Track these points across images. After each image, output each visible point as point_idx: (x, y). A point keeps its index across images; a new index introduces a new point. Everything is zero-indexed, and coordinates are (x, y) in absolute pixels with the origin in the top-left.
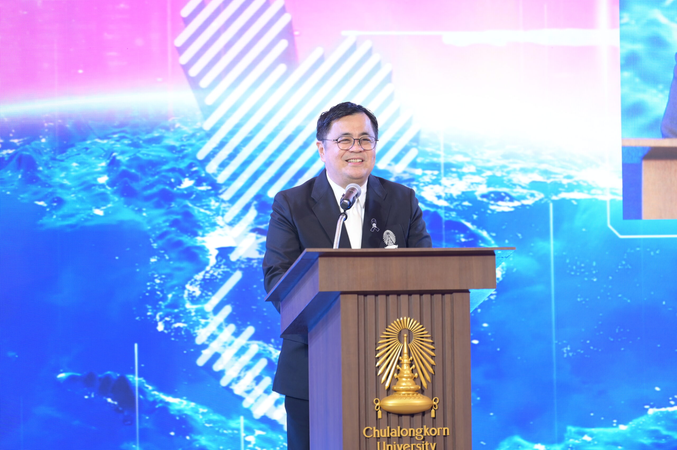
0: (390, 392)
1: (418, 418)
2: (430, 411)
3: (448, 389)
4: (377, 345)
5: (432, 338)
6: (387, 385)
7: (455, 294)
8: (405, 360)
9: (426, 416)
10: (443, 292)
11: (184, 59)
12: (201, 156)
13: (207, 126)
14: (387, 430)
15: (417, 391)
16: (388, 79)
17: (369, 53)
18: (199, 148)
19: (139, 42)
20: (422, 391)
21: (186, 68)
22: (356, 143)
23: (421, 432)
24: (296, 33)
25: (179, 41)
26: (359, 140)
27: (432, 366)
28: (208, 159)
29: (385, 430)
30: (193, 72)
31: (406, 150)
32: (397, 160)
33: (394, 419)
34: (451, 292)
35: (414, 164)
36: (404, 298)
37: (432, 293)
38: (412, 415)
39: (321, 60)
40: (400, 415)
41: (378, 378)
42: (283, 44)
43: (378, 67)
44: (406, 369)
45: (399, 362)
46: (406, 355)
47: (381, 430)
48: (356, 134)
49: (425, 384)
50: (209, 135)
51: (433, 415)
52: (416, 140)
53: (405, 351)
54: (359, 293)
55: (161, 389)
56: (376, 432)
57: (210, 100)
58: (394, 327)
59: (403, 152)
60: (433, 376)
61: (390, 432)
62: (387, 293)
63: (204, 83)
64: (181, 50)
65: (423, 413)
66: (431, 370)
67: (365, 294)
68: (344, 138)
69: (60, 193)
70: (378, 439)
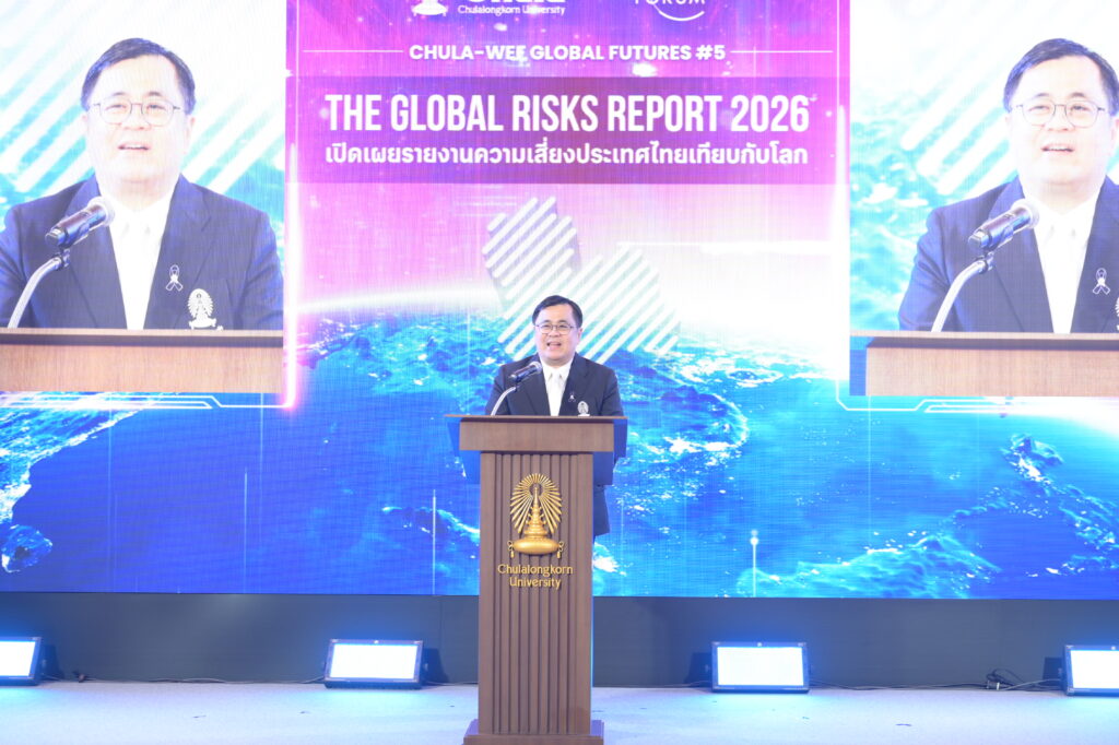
0: (521, 535)
1: (546, 559)
2: (556, 552)
3: (573, 534)
4: (511, 496)
5: (560, 491)
6: (520, 530)
7: (580, 456)
8: (536, 510)
9: (554, 556)
10: (570, 454)
11: (490, 263)
12: (501, 339)
13: (507, 316)
14: (518, 568)
15: (545, 536)
16: (654, 281)
17: (640, 259)
18: (500, 334)
19: (453, 250)
20: (549, 536)
21: (490, 271)
22: (554, 328)
23: (548, 570)
24: (581, 244)
25: (486, 250)
27: (559, 516)
28: (507, 342)
29: (516, 568)
30: (497, 274)
31: (668, 337)
32: (660, 345)
33: (524, 558)
34: (576, 453)
35: (675, 349)
36: (536, 458)
37: (561, 454)
38: (541, 556)
39: (598, 267)
40: (530, 555)
41: (511, 523)
42: (570, 252)
43: (646, 271)
44: (536, 517)
45: (530, 511)
46: (536, 505)
47: (513, 568)
49: (552, 530)
50: (509, 323)
51: (559, 556)
52: (677, 328)
53: (536, 502)
54: (496, 452)
55: (464, 522)
56: (509, 569)
57: (510, 295)
58: (527, 481)
59: (666, 339)
60: (559, 524)
61: (521, 569)
62: (522, 453)
63: (505, 283)
64: (487, 257)
65: (551, 554)
66: (558, 518)
67: (503, 453)
68: (544, 324)
69: (389, 367)
70: (511, 575)
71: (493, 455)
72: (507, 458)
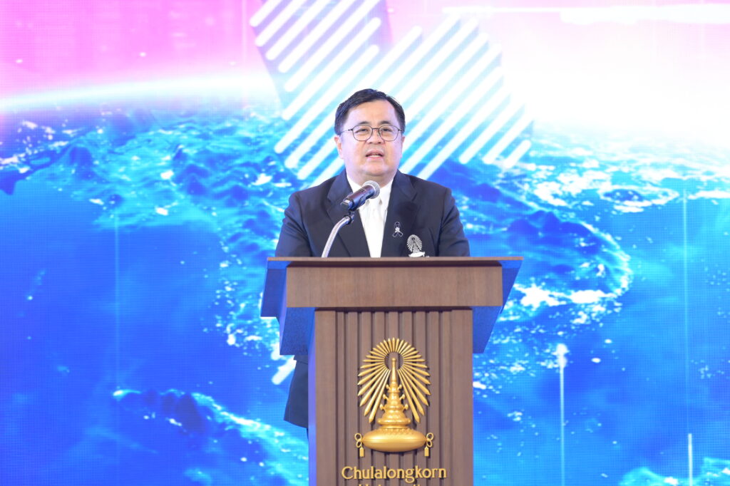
0: (374, 425)
1: (409, 457)
2: (422, 448)
3: (445, 423)
4: (359, 370)
5: (426, 362)
6: (371, 417)
7: (454, 311)
8: (393, 389)
9: (419, 454)
10: (441, 310)
11: (261, 40)
12: (279, 148)
13: (287, 115)
14: (370, 471)
15: (407, 425)
16: (497, 61)
17: (475, 33)
18: (277, 140)
19: (210, 21)
20: (413, 425)
21: (263, 50)
22: (375, 132)
23: (412, 473)
24: (390, 10)
25: (256, 20)
26: (378, 129)
27: (426, 396)
28: (287, 152)
29: (368, 471)
30: (272, 54)
31: (517, 142)
32: (506, 153)
33: (379, 458)
34: (449, 309)
35: (526, 159)
36: (393, 316)
37: (427, 310)
38: (401, 453)
39: (419, 40)
40: (387, 453)
41: (360, 409)
42: (376, 23)
43: (485, 48)
44: (394, 400)
45: (386, 391)
46: (394, 383)
47: (363, 471)
48: (375, 123)
49: (417, 417)
50: (289, 125)
51: (427, 454)
52: (529, 131)
53: (394, 377)
54: (337, 310)
56: (358, 473)
57: (290, 86)
58: (380, 350)
59: (514, 145)
60: (427, 409)
61: (375, 472)
62: (373, 310)
63: (284, 67)
64: (257, 31)
65: (416, 451)
66: (424, 400)
67: (346, 310)
68: (361, 127)
70: (359, 481)
71: (334, 313)
72: (352, 317)
